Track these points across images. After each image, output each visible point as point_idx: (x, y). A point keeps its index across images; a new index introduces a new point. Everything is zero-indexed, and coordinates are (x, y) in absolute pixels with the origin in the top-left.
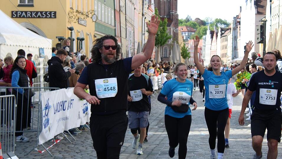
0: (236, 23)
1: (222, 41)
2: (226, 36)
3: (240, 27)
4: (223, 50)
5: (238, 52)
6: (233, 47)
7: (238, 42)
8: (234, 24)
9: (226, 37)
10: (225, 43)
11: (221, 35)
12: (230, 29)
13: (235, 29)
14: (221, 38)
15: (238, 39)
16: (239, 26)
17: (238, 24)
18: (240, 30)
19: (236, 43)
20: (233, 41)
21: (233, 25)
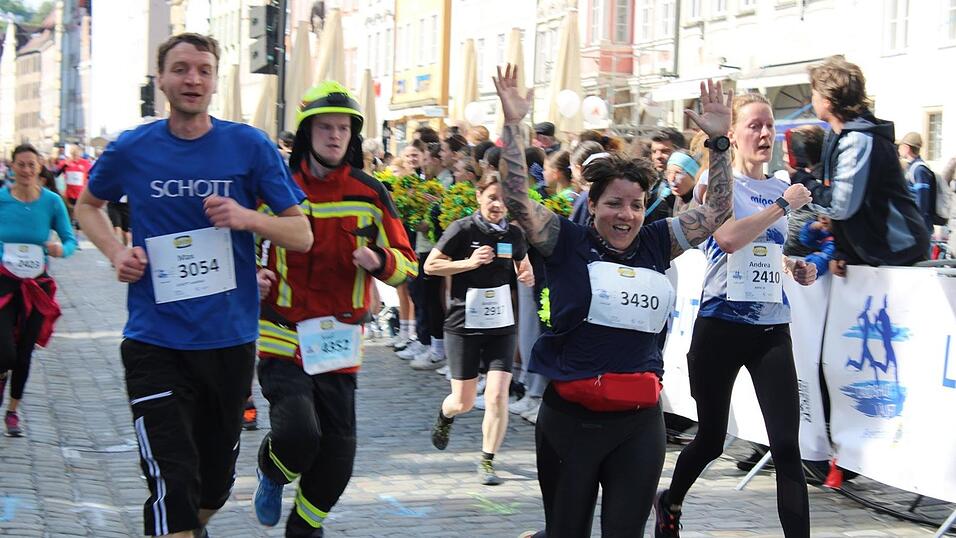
0: (73, 9)
1: (22, 71)
2: (37, 52)
3: (90, 24)
4: (26, 101)
5: (82, 110)
6: (65, 92)
7: (82, 73)
8: (68, 9)
9: (37, 55)
10: (31, 78)
11: (18, 48)
12: (52, 29)
13: (71, 29)
14: (16, 59)
15: (83, 65)
16: (85, 19)
17: (83, 10)
18: (90, 33)
19: (77, 77)
20: (65, 72)
21: (64, 15)
